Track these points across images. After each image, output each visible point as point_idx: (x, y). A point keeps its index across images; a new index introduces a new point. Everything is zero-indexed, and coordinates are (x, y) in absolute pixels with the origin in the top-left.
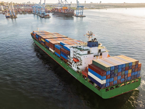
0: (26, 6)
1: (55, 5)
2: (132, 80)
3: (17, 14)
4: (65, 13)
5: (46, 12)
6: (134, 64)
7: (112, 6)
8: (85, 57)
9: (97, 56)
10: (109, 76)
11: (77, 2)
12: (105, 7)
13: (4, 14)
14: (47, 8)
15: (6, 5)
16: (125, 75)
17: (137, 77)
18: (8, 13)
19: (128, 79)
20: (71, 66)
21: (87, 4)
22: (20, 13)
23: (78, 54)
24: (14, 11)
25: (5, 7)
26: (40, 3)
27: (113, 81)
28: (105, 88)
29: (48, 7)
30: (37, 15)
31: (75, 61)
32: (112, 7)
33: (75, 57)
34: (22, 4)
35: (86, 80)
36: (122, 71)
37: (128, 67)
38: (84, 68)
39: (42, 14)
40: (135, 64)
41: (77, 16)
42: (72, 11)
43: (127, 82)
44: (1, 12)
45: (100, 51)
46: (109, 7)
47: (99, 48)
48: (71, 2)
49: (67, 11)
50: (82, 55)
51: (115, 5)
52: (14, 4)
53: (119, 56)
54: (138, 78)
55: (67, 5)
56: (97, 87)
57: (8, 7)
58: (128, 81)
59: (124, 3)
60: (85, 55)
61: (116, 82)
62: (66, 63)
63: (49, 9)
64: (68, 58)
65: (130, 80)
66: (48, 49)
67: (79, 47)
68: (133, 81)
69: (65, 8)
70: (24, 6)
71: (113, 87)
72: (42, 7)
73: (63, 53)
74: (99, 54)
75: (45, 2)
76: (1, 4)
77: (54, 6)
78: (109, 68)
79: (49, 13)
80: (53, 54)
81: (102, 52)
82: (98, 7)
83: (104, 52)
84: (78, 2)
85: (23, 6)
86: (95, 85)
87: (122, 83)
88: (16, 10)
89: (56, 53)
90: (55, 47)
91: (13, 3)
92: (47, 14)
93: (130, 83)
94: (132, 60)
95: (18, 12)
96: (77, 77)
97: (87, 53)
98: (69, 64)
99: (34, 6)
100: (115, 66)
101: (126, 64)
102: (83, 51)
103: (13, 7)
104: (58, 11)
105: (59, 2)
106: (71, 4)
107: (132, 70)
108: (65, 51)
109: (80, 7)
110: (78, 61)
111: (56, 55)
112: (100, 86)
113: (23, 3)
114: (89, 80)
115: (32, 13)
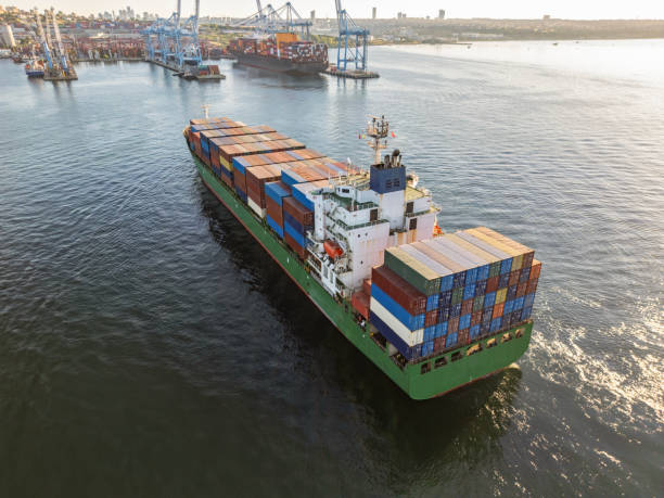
0: (115, 28)
1: (240, 25)
2: (506, 331)
3: (77, 62)
4: (285, 61)
5: (205, 53)
6: (517, 266)
7: (494, 31)
8: (363, 236)
9: (400, 231)
10: (434, 316)
11: (338, 12)
12: (464, 34)
13: (19, 61)
14: (207, 39)
15: (29, 20)
16: (484, 312)
17: (520, 320)
18: (35, 57)
19: (493, 325)
20: (318, 275)
21: (382, 20)
22: (91, 57)
23: (341, 223)
24: (62, 51)
25: (23, 30)
26: (174, 14)
27: (446, 336)
28: (419, 362)
29: (213, 34)
30: (166, 67)
31: (330, 253)
32: (494, 36)
33: (330, 236)
34: (96, 16)
35: (364, 329)
36: (475, 294)
37: (497, 276)
38: (359, 285)
39: (187, 62)
40: (519, 267)
41: (341, 75)
42: (318, 53)
43: (487, 337)
44: (6, 52)
45: (410, 206)
46: (477, 35)
47: (409, 195)
48: (313, 13)
49: (295, 51)
50: (350, 228)
51: (506, 26)
52: (60, 16)
53: (471, 230)
54: (524, 323)
55: (297, 25)
56: (395, 355)
57: (35, 29)
58: (493, 335)
59: (547, 17)
60: (362, 226)
61: (453, 338)
62: (302, 260)
63: (217, 43)
64: (310, 241)
65: (497, 330)
66: (246, 203)
67: (344, 191)
68: (506, 335)
69: (289, 39)
70: (107, 26)
71: (442, 359)
72: (185, 31)
73: (291, 220)
74: (408, 220)
75: (197, 9)
76: (7, 20)
77: (238, 28)
78: (434, 280)
79: (218, 59)
80: (262, 224)
81: (418, 214)
82: (429, 37)
83: (422, 213)
84: (344, 12)
85: (103, 27)
86: (392, 349)
87: (473, 342)
88: (72, 44)
89: (271, 222)
90: (267, 193)
91: (55, 12)
92: (210, 63)
93: (495, 344)
94: (512, 249)
95: (80, 53)
96: (335, 317)
97: (368, 220)
98: (311, 268)
99: (149, 28)
100: (455, 276)
101: (491, 265)
102: (355, 210)
103: (57, 31)
104: (255, 49)
105: (260, 11)
106: (314, 23)
107: (508, 292)
108: (299, 210)
109: (354, 34)
110: (339, 251)
111: (270, 228)
112: (404, 354)
113: (100, 15)
114: (372, 330)
115: (144, 61)
